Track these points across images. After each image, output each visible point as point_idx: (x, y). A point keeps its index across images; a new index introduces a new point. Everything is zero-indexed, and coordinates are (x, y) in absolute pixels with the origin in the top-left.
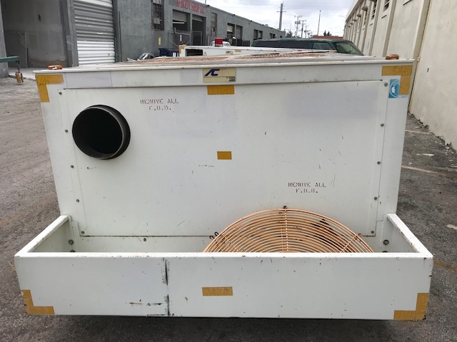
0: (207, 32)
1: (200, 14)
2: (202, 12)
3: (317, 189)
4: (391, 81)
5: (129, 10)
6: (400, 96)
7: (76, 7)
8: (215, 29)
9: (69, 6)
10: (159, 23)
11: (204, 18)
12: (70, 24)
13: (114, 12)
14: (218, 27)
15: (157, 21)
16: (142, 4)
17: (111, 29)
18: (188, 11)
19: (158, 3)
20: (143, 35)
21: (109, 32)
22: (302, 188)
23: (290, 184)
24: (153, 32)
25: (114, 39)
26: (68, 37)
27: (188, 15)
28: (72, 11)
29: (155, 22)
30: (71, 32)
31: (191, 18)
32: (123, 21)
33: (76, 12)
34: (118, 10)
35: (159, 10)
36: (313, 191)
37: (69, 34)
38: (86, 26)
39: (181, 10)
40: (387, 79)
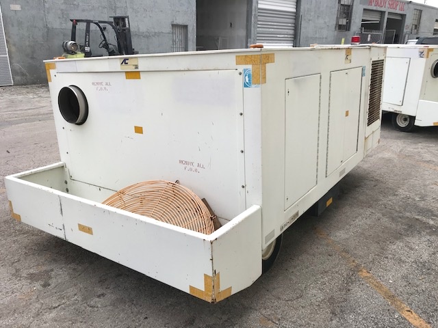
0: (405, 31)
1: (398, 11)
2: (402, 9)
3: (199, 169)
4: (245, 70)
5: (312, 14)
6: (253, 86)
7: (259, 14)
8: (417, 27)
9: (253, 13)
10: (345, 23)
11: (403, 16)
12: (252, 29)
13: (297, 16)
14: (422, 25)
15: (343, 22)
16: (327, 6)
17: (292, 32)
18: (383, 9)
19: (346, 3)
20: (324, 36)
21: (290, 35)
22: (189, 167)
23: (181, 162)
24: (336, 33)
25: (293, 41)
26: (249, 40)
27: (382, 13)
28: (256, 17)
29: (340, 23)
30: (252, 36)
31: (386, 16)
32: (304, 24)
33: (260, 18)
34: (301, 14)
35: (347, 11)
36: (196, 170)
37: (250, 38)
38: (268, 30)
39: (374, 8)
40: (241, 68)
